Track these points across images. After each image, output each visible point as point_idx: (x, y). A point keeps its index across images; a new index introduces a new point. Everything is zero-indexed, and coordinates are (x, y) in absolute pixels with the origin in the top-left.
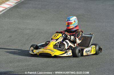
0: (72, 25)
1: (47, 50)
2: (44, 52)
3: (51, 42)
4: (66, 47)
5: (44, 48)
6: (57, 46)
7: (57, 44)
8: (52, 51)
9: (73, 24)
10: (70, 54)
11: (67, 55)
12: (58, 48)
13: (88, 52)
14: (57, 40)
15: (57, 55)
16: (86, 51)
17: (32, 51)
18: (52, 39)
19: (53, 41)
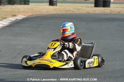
0: (68, 33)
1: (44, 61)
2: (41, 63)
3: (48, 52)
4: (65, 58)
5: (40, 59)
6: (56, 56)
7: (55, 54)
8: (50, 62)
9: (69, 30)
10: (72, 65)
11: (69, 67)
12: (57, 58)
13: (90, 64)
14: (55, 49)
15: (57, 67)
16: (89, 63)
17: (26, 62)
18: (48, 48)
19: (50, 50)
